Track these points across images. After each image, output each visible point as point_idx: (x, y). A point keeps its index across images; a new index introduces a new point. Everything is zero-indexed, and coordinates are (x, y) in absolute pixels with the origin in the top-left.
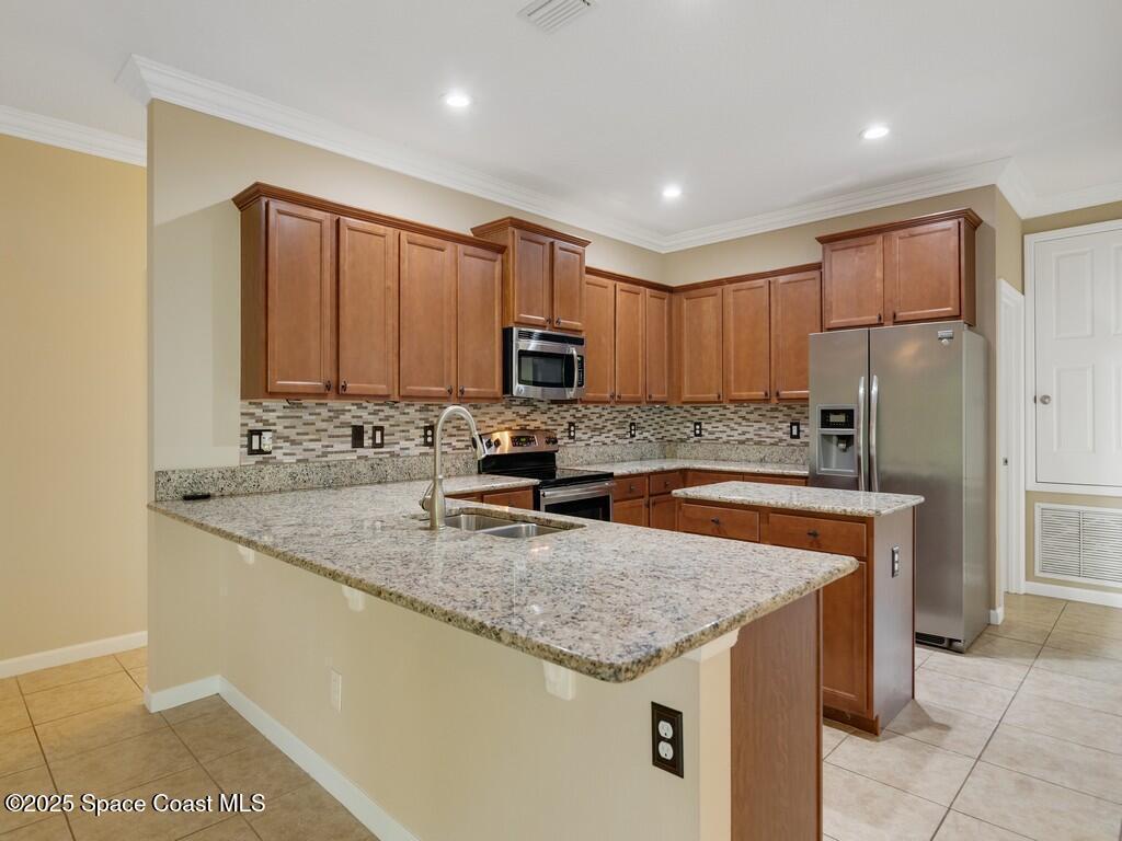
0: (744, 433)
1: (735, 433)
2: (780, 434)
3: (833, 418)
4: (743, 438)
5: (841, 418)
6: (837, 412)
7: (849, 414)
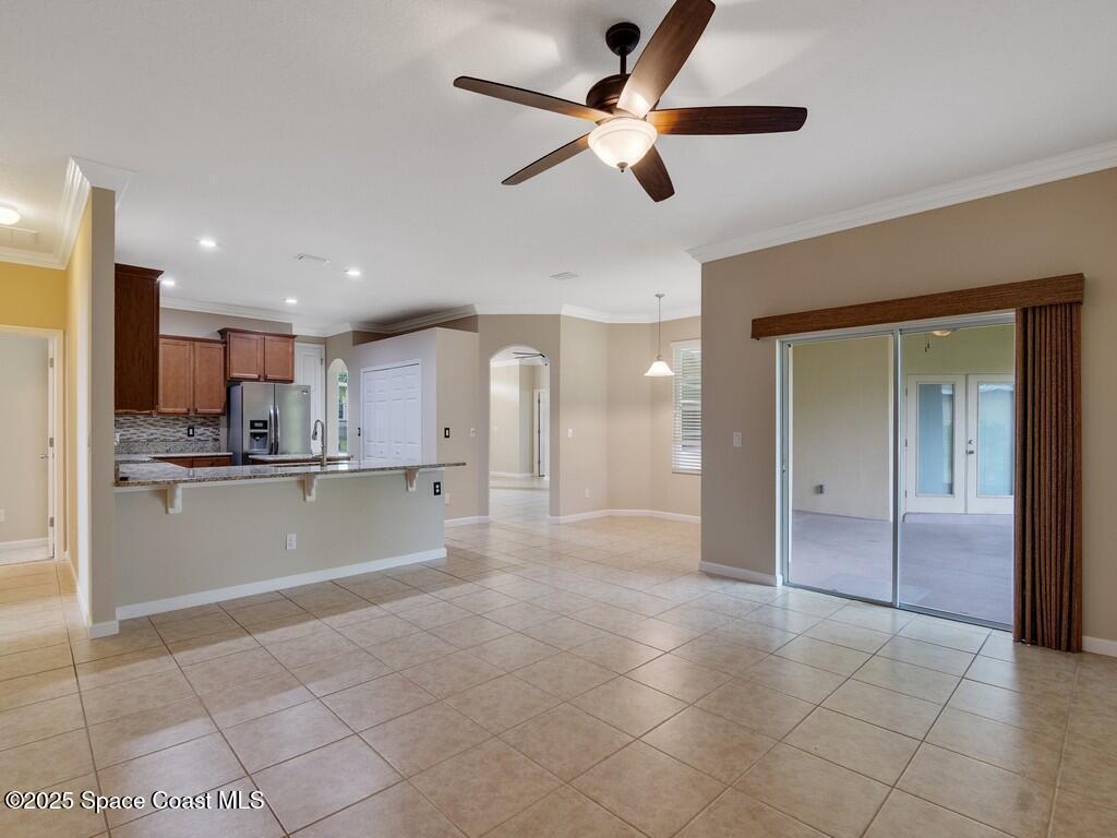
0: (152, 434)
1: (145, 435)
2: (180, 434)
3: (256, 425)
4: (152, 437)
5: (261, 425)
6: (258, 422)
7: (265, 423)
